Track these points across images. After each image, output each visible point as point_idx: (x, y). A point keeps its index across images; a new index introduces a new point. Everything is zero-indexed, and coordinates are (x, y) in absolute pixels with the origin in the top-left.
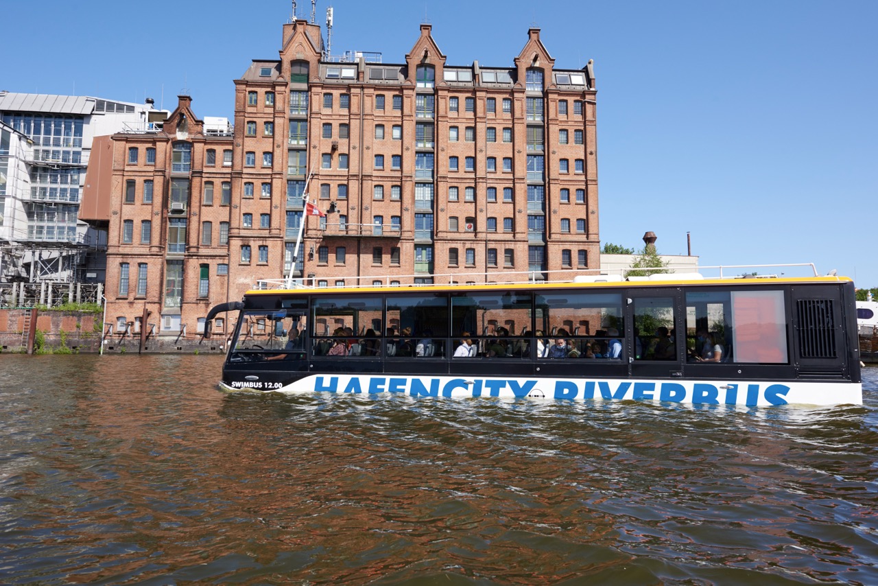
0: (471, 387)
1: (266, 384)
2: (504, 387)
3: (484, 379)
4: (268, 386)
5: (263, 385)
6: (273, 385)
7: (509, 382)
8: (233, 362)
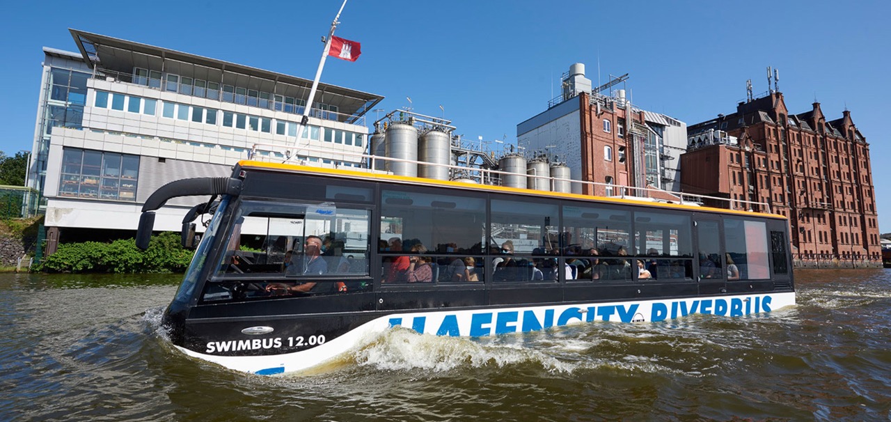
0: (584, 316)
1: (291, 339)
2: (613, 313)
3: (596, 306)
4: (295, 342)
5: (285, 343)
6: (306, 340)
7: (618, 307)
8: (212, 301)
